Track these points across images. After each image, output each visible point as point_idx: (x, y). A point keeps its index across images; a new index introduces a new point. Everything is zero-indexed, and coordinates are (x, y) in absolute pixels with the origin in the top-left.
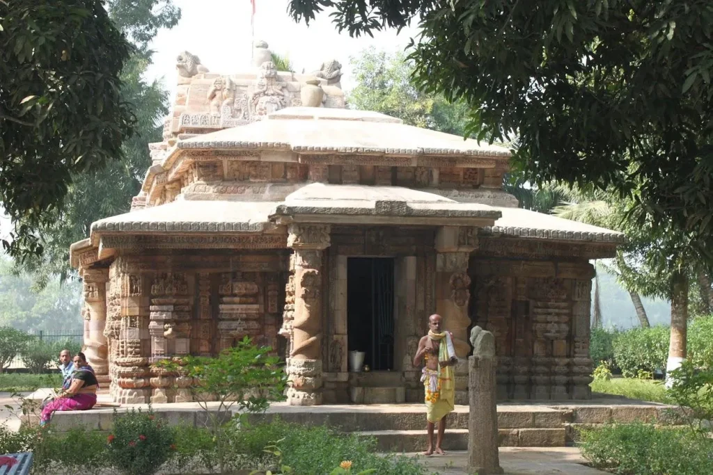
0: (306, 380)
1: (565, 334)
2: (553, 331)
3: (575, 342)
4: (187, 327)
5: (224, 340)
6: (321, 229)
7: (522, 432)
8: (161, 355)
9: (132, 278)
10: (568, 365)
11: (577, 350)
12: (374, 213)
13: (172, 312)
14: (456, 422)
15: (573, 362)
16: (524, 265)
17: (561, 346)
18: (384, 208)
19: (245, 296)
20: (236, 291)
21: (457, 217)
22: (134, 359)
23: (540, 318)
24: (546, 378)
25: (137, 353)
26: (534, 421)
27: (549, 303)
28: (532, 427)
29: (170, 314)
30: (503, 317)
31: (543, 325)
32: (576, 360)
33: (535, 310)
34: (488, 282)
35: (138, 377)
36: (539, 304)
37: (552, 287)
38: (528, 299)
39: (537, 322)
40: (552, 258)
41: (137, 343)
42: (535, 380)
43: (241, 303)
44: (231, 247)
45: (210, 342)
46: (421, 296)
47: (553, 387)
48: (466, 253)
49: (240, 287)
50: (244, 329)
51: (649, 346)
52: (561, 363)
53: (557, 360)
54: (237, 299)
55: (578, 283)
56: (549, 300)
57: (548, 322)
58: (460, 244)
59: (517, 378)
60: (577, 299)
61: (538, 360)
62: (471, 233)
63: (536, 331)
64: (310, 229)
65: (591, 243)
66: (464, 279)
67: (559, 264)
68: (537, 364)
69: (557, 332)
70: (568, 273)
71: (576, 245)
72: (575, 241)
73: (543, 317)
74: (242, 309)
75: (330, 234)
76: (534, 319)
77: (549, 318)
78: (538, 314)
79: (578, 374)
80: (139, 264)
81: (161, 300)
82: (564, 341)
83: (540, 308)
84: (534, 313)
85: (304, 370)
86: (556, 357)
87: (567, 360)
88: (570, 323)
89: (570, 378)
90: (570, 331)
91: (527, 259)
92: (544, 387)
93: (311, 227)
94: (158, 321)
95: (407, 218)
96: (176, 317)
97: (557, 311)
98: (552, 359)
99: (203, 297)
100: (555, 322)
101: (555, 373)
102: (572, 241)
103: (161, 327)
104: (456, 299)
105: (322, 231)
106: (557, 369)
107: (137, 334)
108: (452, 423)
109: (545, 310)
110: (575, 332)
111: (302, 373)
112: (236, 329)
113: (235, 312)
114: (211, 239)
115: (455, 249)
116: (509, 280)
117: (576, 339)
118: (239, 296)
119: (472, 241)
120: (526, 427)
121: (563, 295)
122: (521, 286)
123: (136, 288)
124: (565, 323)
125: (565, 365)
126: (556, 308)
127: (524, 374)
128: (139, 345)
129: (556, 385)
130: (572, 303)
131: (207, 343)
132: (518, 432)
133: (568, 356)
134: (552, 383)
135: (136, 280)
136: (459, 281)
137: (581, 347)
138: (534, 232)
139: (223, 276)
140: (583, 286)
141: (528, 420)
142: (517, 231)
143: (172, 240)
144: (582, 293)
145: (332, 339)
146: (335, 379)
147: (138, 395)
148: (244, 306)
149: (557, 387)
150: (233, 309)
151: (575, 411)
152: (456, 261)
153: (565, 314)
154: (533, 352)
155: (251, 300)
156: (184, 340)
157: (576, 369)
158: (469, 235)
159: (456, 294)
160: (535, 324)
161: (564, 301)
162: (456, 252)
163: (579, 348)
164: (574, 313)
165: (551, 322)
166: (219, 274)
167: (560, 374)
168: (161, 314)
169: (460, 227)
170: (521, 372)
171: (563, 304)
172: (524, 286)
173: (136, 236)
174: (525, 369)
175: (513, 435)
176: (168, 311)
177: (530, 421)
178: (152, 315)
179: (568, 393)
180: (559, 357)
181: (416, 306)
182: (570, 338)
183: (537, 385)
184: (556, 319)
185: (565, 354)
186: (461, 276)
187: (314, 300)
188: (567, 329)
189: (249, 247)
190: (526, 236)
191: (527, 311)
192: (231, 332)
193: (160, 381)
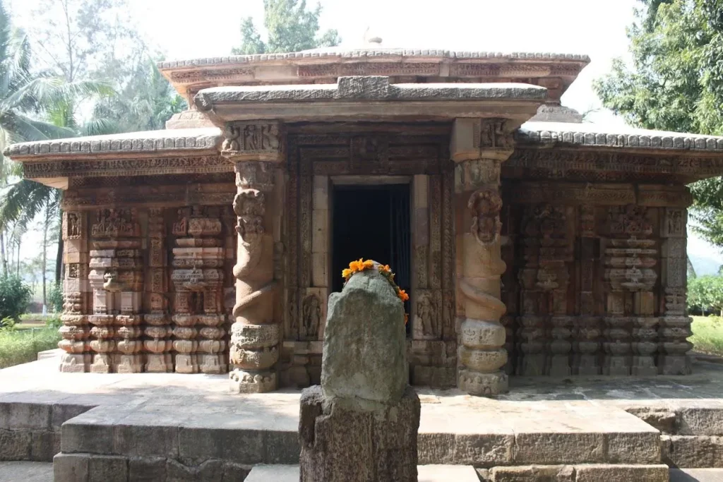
0: (245, 355)
1: (652, 283)
2: (635, 279)
3: (666, 294)
4: (130, 276)
5: (179, 294)
6: (263, 128)
7: (581, 473)
8: (102, 312)
9: (71, 217)
10: (657, 327)
11: (668, 305)
12: (337, 96)
13: (112, 258)
14: (452, 452)
15: (664, 323)
16: (590, 187)
17: (646, 301)
18: (353, 88)
19: (203, 236)
20: (190, 231)
21: (474, 99)
22: (73, 317)
23: (615, 261)
24: (625, 345)
25: (76, 310)
26: (605, 450)
27: (628, 241)
28: (602, 461)
29: (109, 260)
30: (562, 261)
31: (621, 271)
32: (668, 319)
33: (608, 251)
34: (540, 213)
35: (77, 340)
36: (614, 242)
37: (631, 219)
38: (598, 237)
39: (612, 267)
40: (631, 179)
41: (77, 297)
42: (609, 348)
43: (197, 246)
44: (179, 171)
45: (164, 296)
46: (436, 231)
47: (635, 357)
48: (495, 161)
49: (196, 226)
50: (199, 280)
51: (702, 291)
52: (647, 325)
53: (640, 320)
54: (192, 241)
55: (668, 213)
56: (628, 236)
57: (627, 267)
58: (483, 146)
59: (582, 345)
60: (668, 235)
61: (613, 320)
62: (501, 129)
63: (609, 280)
64: (247, 129)
65: (688, 154)
66: (493, 199)
67: (641, 187)
68: (611, 326)
69: (641, 281)
70: (654, 199)
71: (666, 158)
72: (664, 150)
73: (620, 260)
74: (197, 254)
75: (277, 137)
76: (607, 263)
77: (628, 261)
78: (612, 255)
79: (672, 339)
80: (77, 199)
81: (101, 243)
82: (651, 294)
83: (614, 247)
84: (606, 255)
85: (243, 341)
86: (639, 315)
87: (656, 320)
88: (658, 268)
89: (660, 344)
90: (659, 280)
91: (593, 179)
92: (622, 358)
93: (248, 126)
94: (98, 269)
95: (392, 104)
96: (117, 264)
97: (639, 251)
98: (634, 319)
99: (155, 238)
100: (638, 267)
101: (639, 339)
102: (659, 150)
103: (101, 277)
104: (479, 231)
105: (265, 133)
106: (640, 332)
107: (78, 286)
108: (444, 454)
109: (621, 251)
110: (666, 279)
111: (240, 345)
112: (189, 280)
113: (189, 257)
114: (154, 162)
115: (474, 154)
116: (570, 211)
117: (667, 290)
118: (196, 237)
119: (502, 141)
120: (591, 462)
121: (649, 229)
122: (586, 217)
123: (75, 229)
124: (652, 268)
125: (653, 327)
126: (638, 247)
127: (595, 339)
128: (78, 299)
129: (639, 354)
130: (660, 241)
131: (160, 298)
132: (574, 472)
133: (656, 314)
134: (632, 353)
135: (76, 219)
136: (483, 204)
137: (675, 302)
138: (603, 138)
139: (179, 212)
140: (675, 217)
141: (593, 447)
142: (578, 137)
143: (106, 165)
144: (674, 226)
145: (305, 294)
146: (307, 351)
147: (77, 362)
148: (200, 250)
149: (641, 358)
150: (187, 254)
151: (679, 414)
152: (479, 173)
153: (651, 256)
154: (606, 309)
155: (211, 241)
156: (129, 294)
157: (668, 332)
158: (498, 132)
159: (478, 222)
160: (607, 270)
161: (649, 237)
162: (478, 160)
163: (672, 302)
164: (664, 254)
165: (631, 267)
166: (176, 209)
167: (646, 340)
168: (101, 261)
169: (483, 119)
170: (588, 337)
171: (650, 242)
172: (591, 218)
173: (63, 162)
174: (595, 332)
175: (563, 477)
176: (107, 257)
177: (599, 449)
178: (93, 262)
179: (656, 365)
180: (645, 315)
181: (429, 245)
182: (659, 290)
183: (612, 355)
184: (639, 262)
185: (652, 312)
186: (487, 195)
187: (255, 235)
188: (655, 276)
189: (202, 170)
190: (592, 143)
191: (597, 253)
192: (185, 284)
193: (99, 345)
